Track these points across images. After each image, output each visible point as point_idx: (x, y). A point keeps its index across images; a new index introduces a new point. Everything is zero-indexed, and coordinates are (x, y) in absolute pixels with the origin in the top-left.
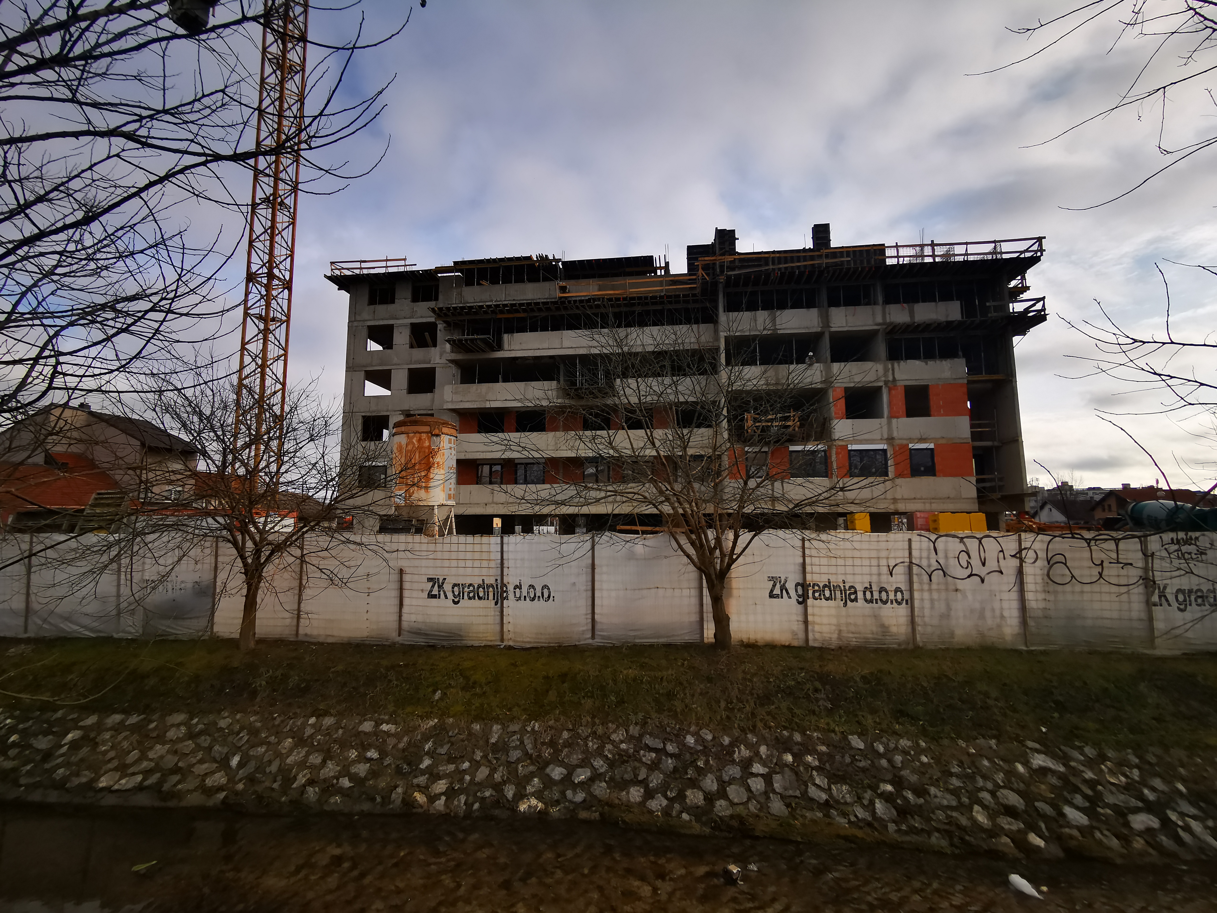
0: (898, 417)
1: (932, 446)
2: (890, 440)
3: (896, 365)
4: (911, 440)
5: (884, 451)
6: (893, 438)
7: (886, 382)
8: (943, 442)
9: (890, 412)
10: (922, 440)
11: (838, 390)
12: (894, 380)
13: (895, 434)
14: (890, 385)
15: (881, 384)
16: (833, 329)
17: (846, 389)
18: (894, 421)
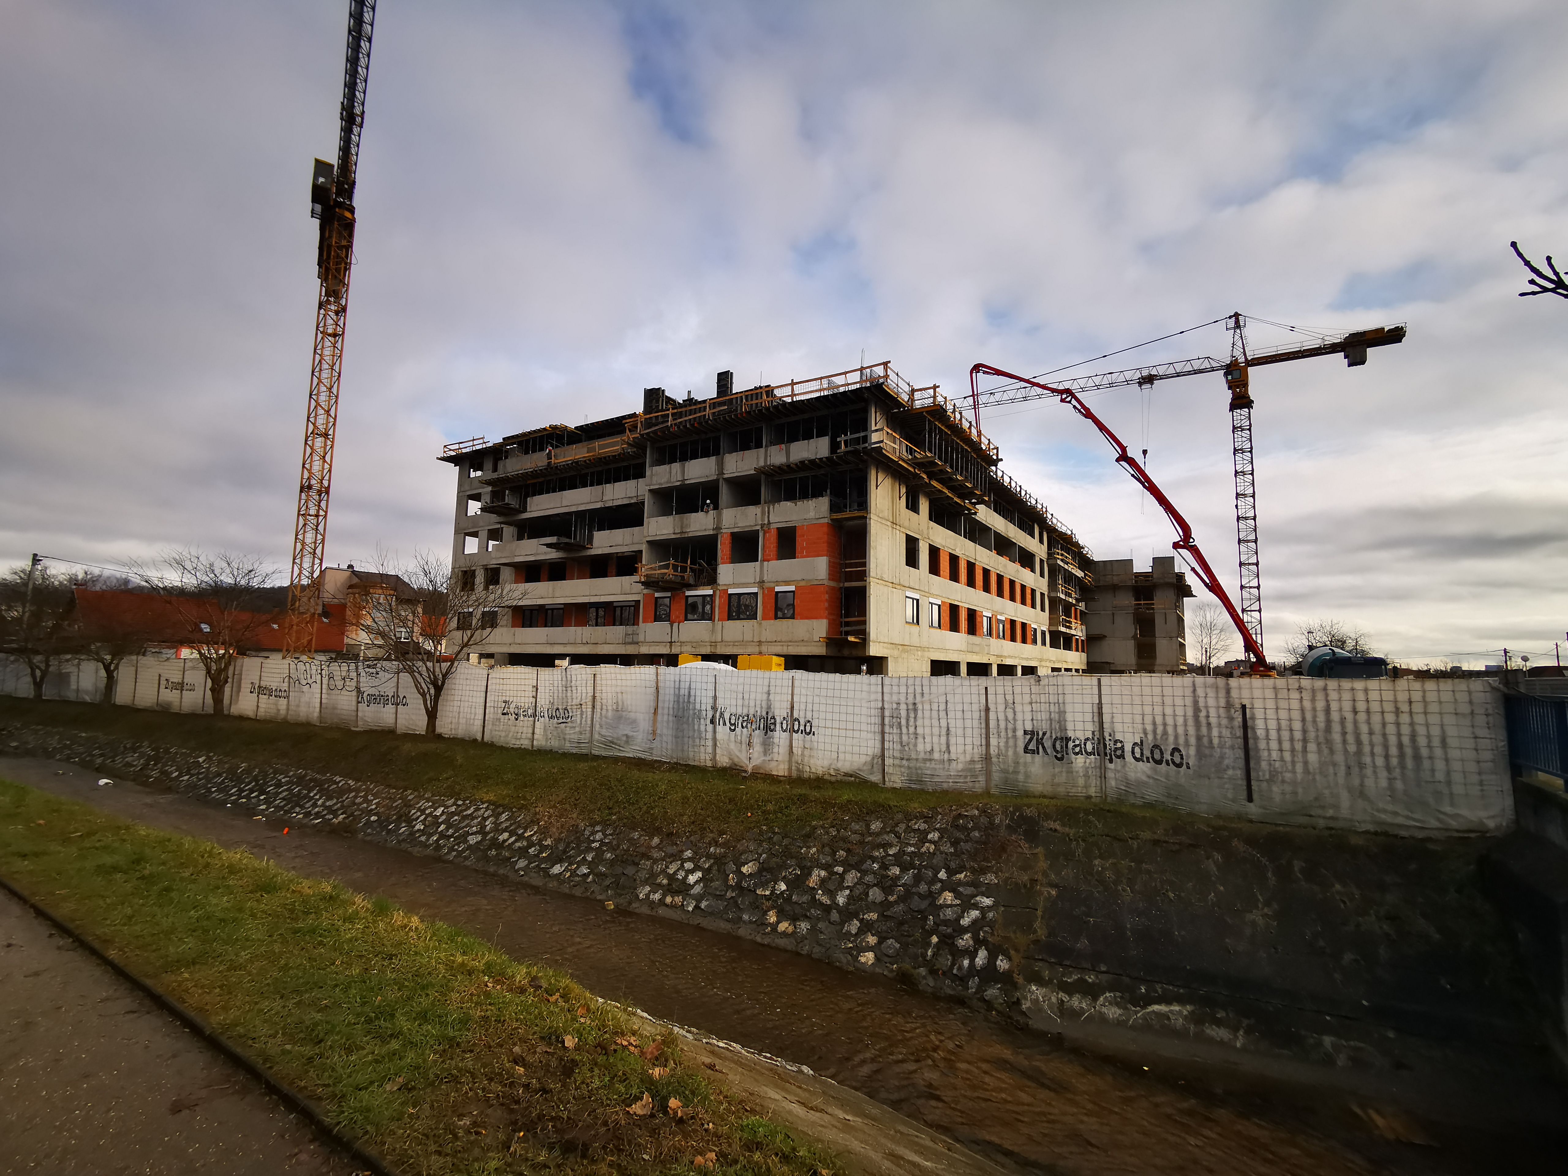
0: (768, 561)
1: (792, 588)
2: (761, 583)
3: (771, 507)
4: (778, 583)
5: (757, 593)
6: (763, 582)
7: (762, 525)
8: (803, 584)
9: (763, 555)
10: (787, 583)
11: (725, 536)
12: (769, 523)
13: (765, 578)
14: (765, 528)
15: (758, 528)
16: (726, 476)
17: (733, 534)
18: (766, 563)
